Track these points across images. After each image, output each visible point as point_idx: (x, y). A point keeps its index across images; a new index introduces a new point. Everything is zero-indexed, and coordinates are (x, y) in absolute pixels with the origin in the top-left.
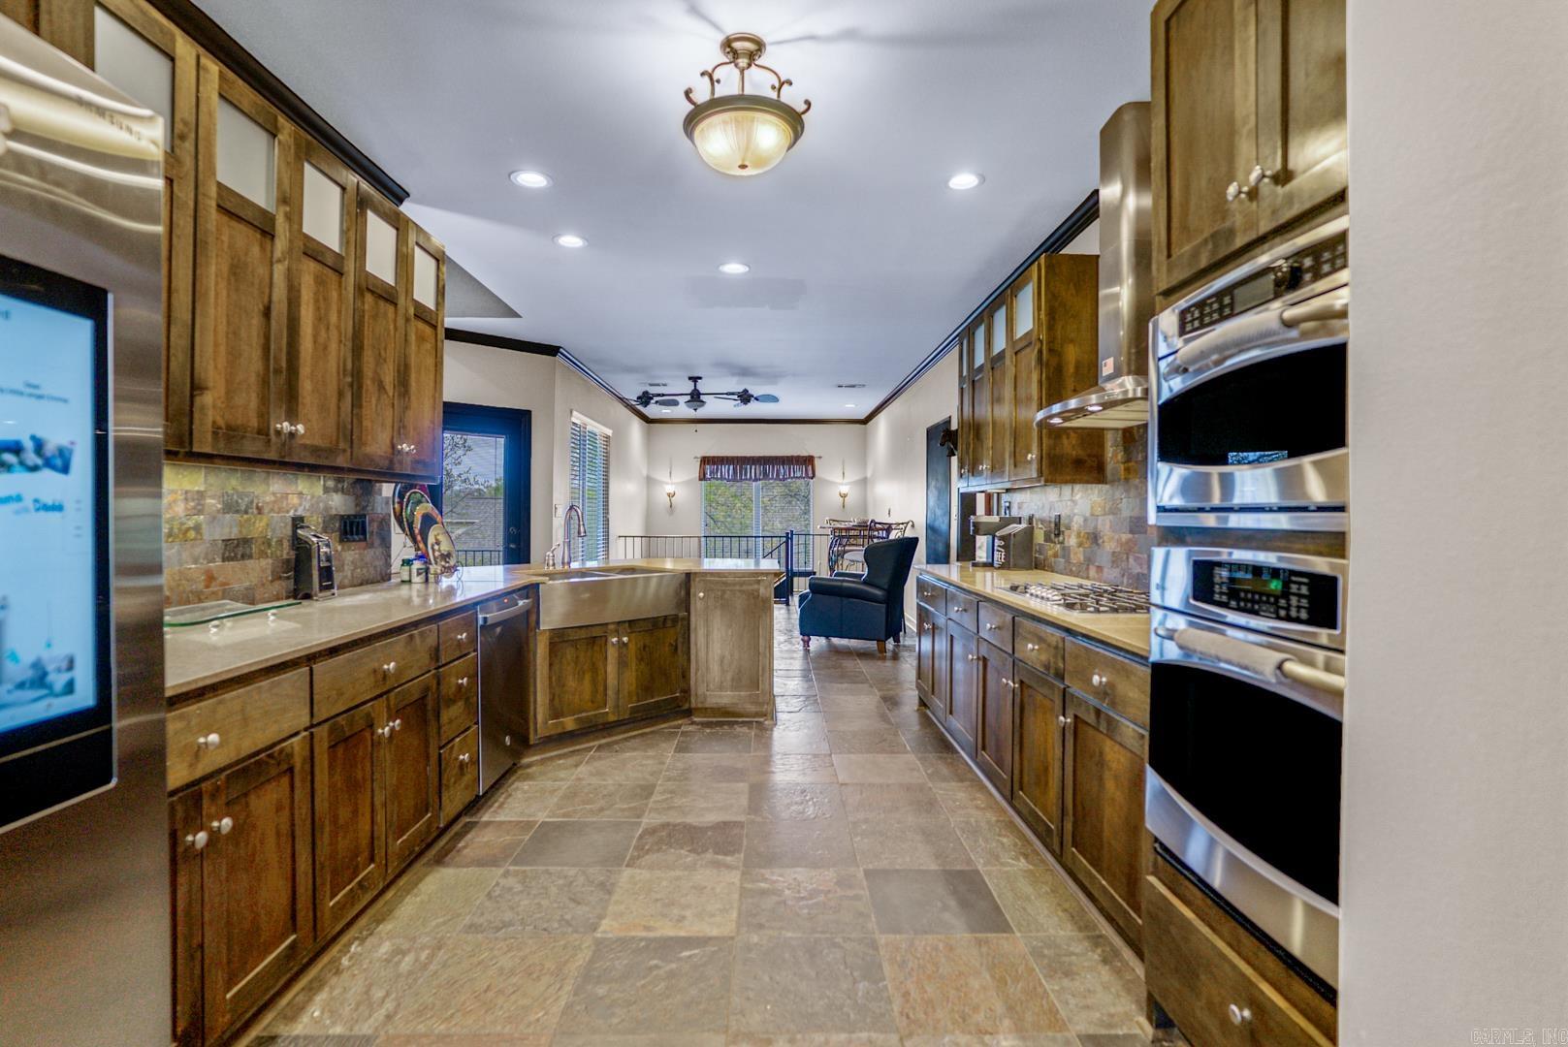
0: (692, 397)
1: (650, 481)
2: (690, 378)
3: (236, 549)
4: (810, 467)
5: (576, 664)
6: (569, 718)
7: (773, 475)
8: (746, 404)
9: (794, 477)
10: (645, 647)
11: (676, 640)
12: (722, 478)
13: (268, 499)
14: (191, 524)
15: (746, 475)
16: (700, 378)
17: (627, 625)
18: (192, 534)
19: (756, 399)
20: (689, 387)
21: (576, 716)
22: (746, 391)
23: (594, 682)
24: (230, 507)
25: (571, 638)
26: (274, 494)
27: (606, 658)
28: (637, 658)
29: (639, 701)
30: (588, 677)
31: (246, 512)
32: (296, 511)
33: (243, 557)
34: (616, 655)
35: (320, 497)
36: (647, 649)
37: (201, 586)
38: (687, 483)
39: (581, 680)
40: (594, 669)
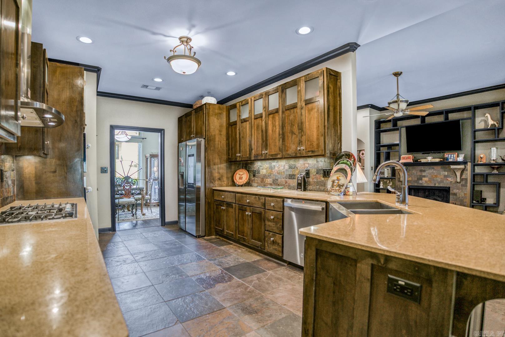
3: (292, 177)
13: (299, 165)
14: (283, 171)
18: (283, 173)
24: (290, 167)
26: (301, 164)
31: (294, 168)
32: (307, 168)
33: (293, 179)
35: (315, 164)
37: (284, 183)
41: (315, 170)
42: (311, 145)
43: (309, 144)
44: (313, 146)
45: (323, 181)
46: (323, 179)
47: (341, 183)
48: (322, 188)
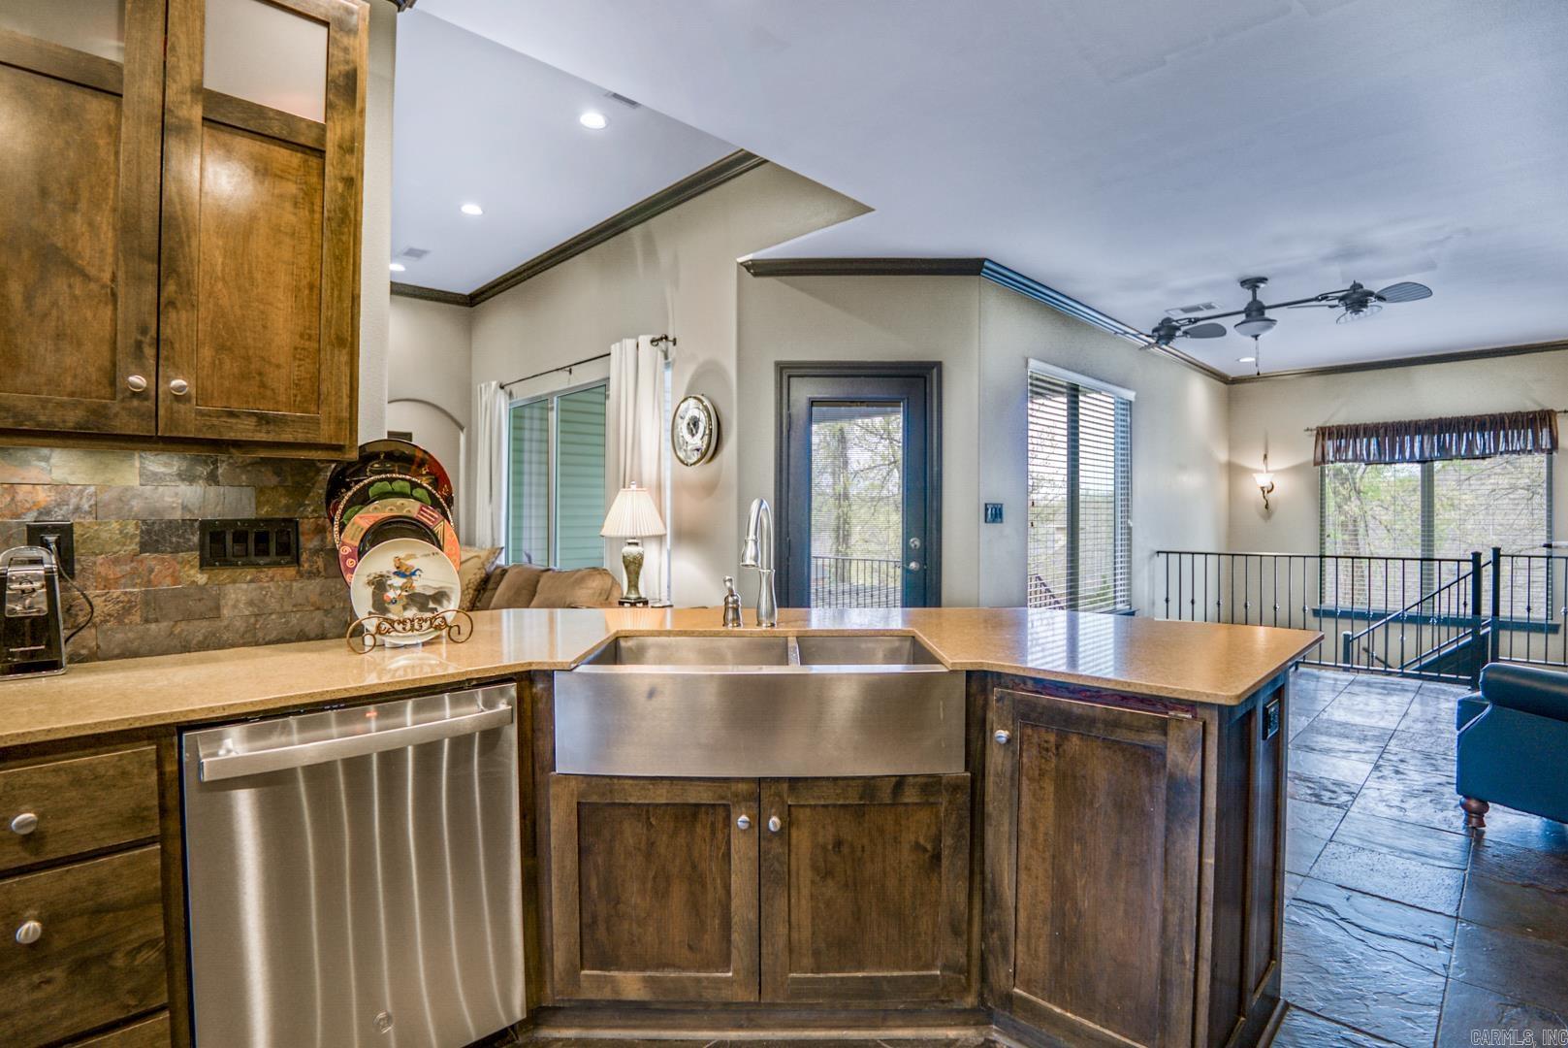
0: (1247, 316)
1: (1233, 471)
2: (1244, 283)
4: (1545, 431)
5: (648, 856)
6: (630, 974)
7: (1459, 449)
8: (1357, 311)
9: (1507, 452)
10: (838, 844)
11: (937, 840)
12: (1355, 459)
15: (1402, 451)
16: (1263, 280)
17: (785, 786)
19: (1380, 298)
20: (1245, 297)
21: (648, 974)
22: (1356, 287)
23: (695, 907)
25: (632, 800)
27: (727, 855)
28: (815, 868)
29: (818, 970)
30: (678, 893)
34: (754, 853)
36: (845, 850)
38: (1296, 469)
39: (661, 894)
40: (696, 878)
41: (131, 529)
42: (244, 376)
43: (230, 366)
44: (263, 385)
45: (202, 588)
46: (202, 578)
47: (425, 587)
48: (199, 629)
